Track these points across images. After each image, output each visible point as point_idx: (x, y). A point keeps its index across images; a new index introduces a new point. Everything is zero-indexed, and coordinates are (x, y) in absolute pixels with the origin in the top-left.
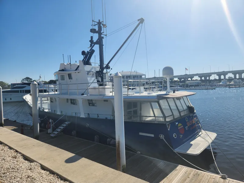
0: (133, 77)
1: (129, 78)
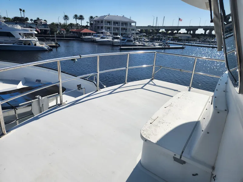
0: (122, 24)
1: (117, 24)
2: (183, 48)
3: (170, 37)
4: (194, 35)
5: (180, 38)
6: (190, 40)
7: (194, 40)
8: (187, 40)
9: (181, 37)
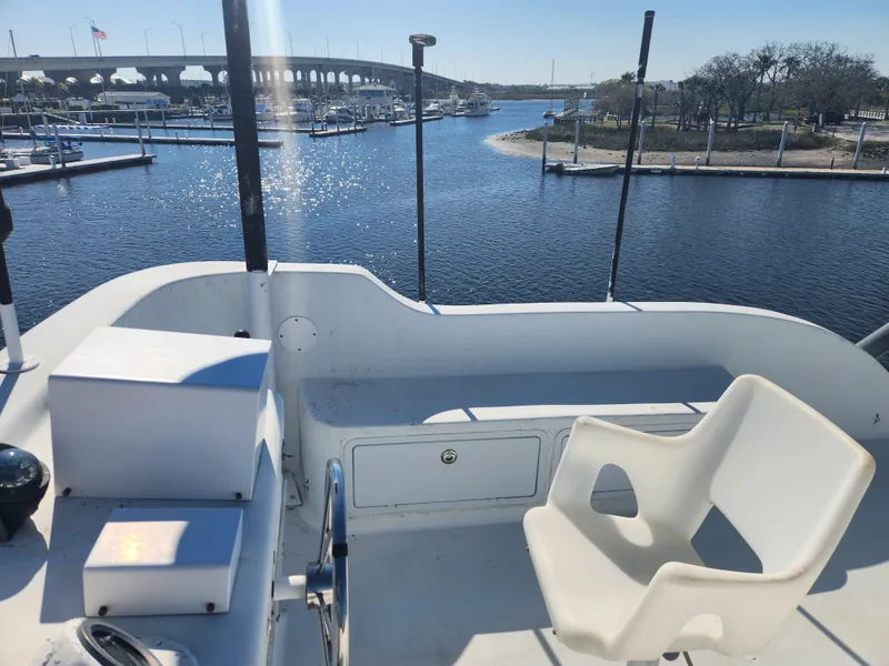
2: (144, 162)
3: (80, 108)
4: (179, 92)
5: (123, 108)
6: (169, 116)
7: (186, 115)
8: (154, 116)
9: (127, 104)
